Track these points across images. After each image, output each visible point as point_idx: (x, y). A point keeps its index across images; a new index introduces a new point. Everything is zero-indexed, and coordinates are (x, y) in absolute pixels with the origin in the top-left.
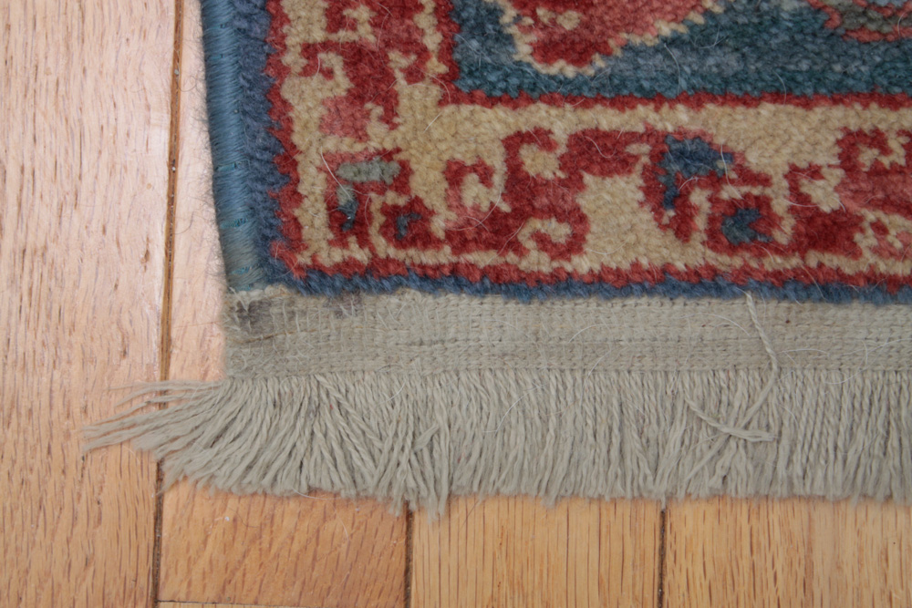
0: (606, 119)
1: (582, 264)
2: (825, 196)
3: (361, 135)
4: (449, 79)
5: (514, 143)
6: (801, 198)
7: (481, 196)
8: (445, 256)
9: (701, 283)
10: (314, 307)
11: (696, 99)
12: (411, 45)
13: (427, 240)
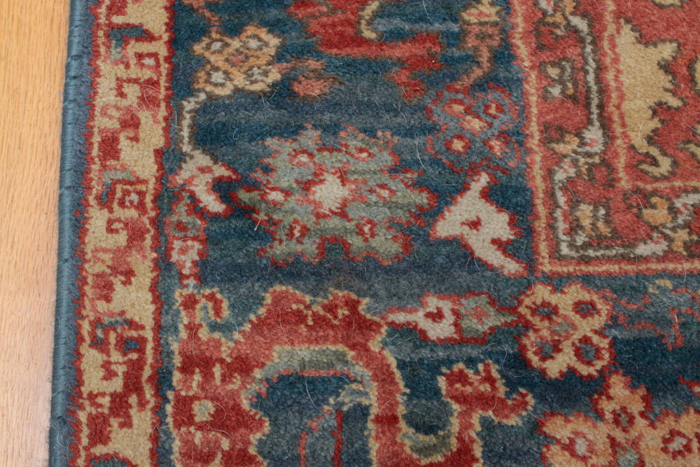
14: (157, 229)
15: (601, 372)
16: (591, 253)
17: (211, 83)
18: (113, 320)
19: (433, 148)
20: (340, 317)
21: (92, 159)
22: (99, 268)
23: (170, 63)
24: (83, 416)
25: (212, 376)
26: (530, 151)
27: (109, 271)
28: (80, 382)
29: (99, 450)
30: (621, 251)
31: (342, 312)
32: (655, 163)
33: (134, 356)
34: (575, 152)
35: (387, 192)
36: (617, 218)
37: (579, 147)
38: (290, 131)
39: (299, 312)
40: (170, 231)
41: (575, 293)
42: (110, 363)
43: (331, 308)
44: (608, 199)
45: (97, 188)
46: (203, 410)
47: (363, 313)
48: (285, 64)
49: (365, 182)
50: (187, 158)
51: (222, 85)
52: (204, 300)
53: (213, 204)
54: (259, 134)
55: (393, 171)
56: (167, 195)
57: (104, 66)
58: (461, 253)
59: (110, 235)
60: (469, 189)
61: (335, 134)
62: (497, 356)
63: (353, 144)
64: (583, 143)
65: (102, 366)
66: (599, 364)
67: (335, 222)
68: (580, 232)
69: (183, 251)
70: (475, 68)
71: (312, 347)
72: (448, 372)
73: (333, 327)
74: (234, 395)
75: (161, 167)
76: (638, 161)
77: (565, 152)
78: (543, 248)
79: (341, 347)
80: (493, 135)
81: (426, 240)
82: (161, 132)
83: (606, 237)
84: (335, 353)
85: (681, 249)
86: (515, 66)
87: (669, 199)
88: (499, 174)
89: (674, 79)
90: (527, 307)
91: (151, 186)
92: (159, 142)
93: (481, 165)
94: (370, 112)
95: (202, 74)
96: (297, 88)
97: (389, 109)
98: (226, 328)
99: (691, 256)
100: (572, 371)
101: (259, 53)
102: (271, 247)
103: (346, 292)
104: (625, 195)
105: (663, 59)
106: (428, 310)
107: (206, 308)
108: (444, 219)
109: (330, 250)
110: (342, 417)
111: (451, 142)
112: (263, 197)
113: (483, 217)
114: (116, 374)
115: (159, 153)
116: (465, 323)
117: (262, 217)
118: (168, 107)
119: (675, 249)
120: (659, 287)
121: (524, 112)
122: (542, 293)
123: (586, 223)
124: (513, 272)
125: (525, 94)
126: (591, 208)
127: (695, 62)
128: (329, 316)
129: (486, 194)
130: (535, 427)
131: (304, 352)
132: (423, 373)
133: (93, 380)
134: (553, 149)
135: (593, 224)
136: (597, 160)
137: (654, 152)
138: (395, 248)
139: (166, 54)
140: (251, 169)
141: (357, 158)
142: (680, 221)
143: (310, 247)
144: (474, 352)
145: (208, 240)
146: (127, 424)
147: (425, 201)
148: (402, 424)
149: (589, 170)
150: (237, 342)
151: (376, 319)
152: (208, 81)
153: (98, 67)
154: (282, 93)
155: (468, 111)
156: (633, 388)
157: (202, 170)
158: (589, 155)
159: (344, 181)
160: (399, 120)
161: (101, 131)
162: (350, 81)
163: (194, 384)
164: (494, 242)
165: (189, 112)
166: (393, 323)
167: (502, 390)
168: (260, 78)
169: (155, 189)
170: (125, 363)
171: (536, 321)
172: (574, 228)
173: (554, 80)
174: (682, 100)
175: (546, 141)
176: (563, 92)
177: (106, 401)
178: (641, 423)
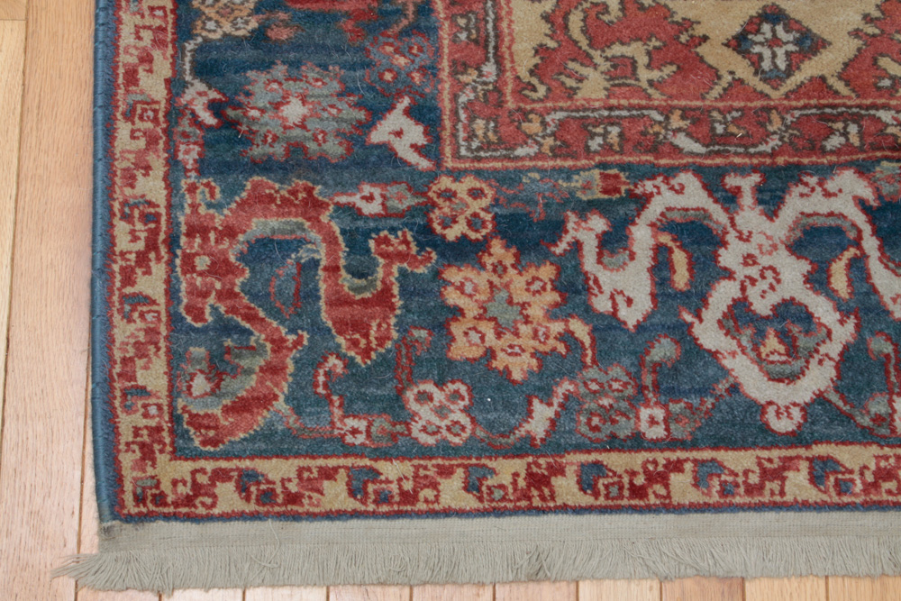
0: (224, 464)
1: (216, 511)
2: (293, 487)
3: (144, 471)
4: (173, 453)
5: (194, 473)
6: (286, 488)
7: (183, 490)
8: (171, 509)
9: (254, 516)
10: (129, 527)
11: (252, 457)
12: (161, 442)
13: (165, 504)
14: (167, 136)
15: (485, 237)
16: (482, 154)
17: (206, 30)
18: (136, 201)
19: (370, 79)
20: (300, 198)
21: (118, 85)
22: (125, 164)
23: (175, 14)
24: (116, 268)
25: (209, 239)
26: (441, 81)
27: (133, 166)
28: (114, 244)
29: (128, 290)
30: (504, 152)
31: (302, 195)
32: (534, 89)
33: (153, 226)
34: (474, 81)
35: (336, 110)
36: (503, 129)
37: (478, 77)
38: (265, 66)
39: (271, 195)
40: (177, 138)
41: (470, 182)
42: (135, 231)
43: (294, 193)
44: (498, 115)
45: (122, 107)
46: (202, 263)
47: (316, 196)
48: (261, 16)
49: (319, 103)
50: (189, 85)
51: (214, 31)
52: (202, 187)
53: (208, 118)
54: (242, 68)
55: (340, 95)
56: (175, 112)
57: (125, 16)
58: (388, 154)
59: (133, 141)
60: (395, 108)
61: (298, 68)
62: (410, 226)
63: (311, 75)
64: (481, 75)
65: (130, 233)
66: (484, 232)
67: (297, 132)
68: (475, 139)
69: (187, 152)
70: (403, 19)
71: (280, 219)
72: (376, 237)
73: (295, 205)
74: (224, 252)
75: (170, 92)
76: (522, 88)
77: (467, 82)
78: (448, 151)
79: (300, 220)
80: (415, 69)
81: (364, 145)
82: (169, 66)
83: (493, 143)
84: (296, 223)
85: (548, 152)
86: (433, 18)
87: (541, 116)
88: (418, 97)
89: (552, 26)
90: (434, 192)
91: (163, 105)
92: (168, 73)
93: (404, 91)
94: (324, 52)
95: (199, 23)
96: (270, 33)
97: (338, 50)
98: (219, 207)
99: (555, 156)
100: (464, 236)
101: (241, 7)
102: (251, 150)
103: (304, 181)
104: (510, 112)
105: (545, 12)
106: (363, 194)
107: (203, 192)
108: (376, 129)
109: (294, 152)
110: (301, 268)
111: (384, 74)
112: (245, 114)
113: (405, 128)
114: (139, 238)
115: (168, 81)
116: (389, 204)
117: (244, 128)
118: (174, 47)
119: (543, 151)
120: (530, 178)
121: (438, 52)
122: (445, 182)
123: (480, 133)
124: (425, 167)
125: (439, 39)
126: (484, 122)
127: (569, 14)
128: (292, 198)
129: (408, 112)
130: (437, 274)
131: (274, 223)
132: (359, 237)
133: (123, 243)
134: (458, 79)
135: (485, 133)
136: (491, 87)
137: (535, 81)
138: (341, 150)
139: (172, 7)
140: (236, 94)
141: (314, 86)
142: (548, 131)
143: (279, 150)
144: (395, 223)
145: (205, 144)
146: (148, 272)
147: (363, 117)
148: (343, 272)
149: (485, 95)
150: (226, 216)
151: (326, 200)
152: (203, 28)
153: (120, 16)
154: (259, 37)
155: (397, 51)
156: (507, 247)
157: (200, 94)
158: (485, 83)
159: (304, 102)
160: (345, 58)
161: (124, 65)
162: (310, 28)
163: (196, 245)
164: (412, 146)
165: (190, 51)
166: (338, 203)
167: (414, 249)
168: (242, 26)
169: (166, 108)
170: (146, 230)
171: (440, 201)
172: (471, 136)
173: (462, 28)
174: (557, 42)
175: (454, 73)
176: (468, 37)
177: (133, 257)
178: (512, 272)
